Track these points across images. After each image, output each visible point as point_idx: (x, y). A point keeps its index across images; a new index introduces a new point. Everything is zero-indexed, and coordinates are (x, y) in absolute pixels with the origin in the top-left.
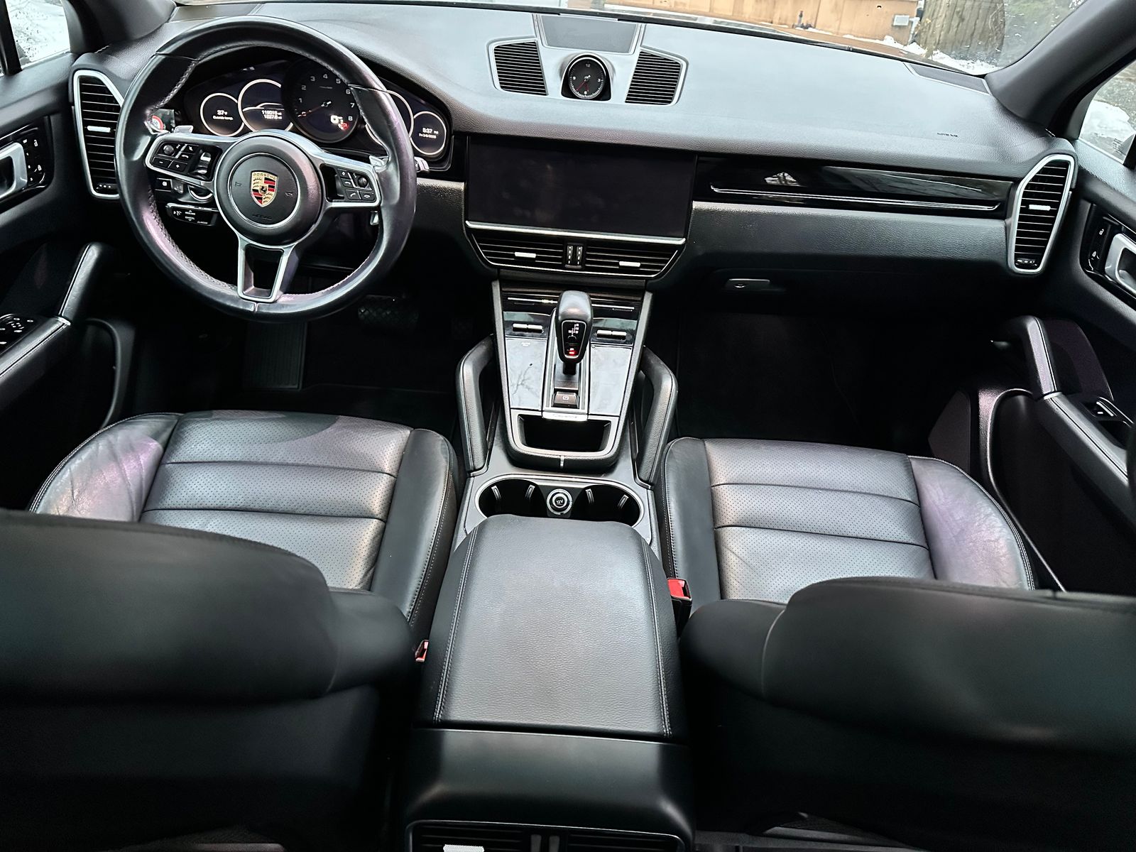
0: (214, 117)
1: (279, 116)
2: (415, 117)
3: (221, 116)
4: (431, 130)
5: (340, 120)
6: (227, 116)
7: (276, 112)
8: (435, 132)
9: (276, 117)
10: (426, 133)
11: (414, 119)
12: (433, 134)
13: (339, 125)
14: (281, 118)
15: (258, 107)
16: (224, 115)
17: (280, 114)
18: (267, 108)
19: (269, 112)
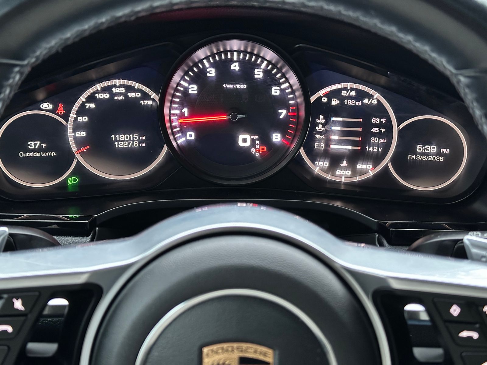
0: (22, 155)
2: (401, 126)
3: (34, 150)
4: (435, 147)
5: (253, 141)
6: (45, 150)
8: (442, 150)
9: (136, 145)
11: (400, 132)
12: (439, 154)
13: (253, 150)
16: (40, 150)
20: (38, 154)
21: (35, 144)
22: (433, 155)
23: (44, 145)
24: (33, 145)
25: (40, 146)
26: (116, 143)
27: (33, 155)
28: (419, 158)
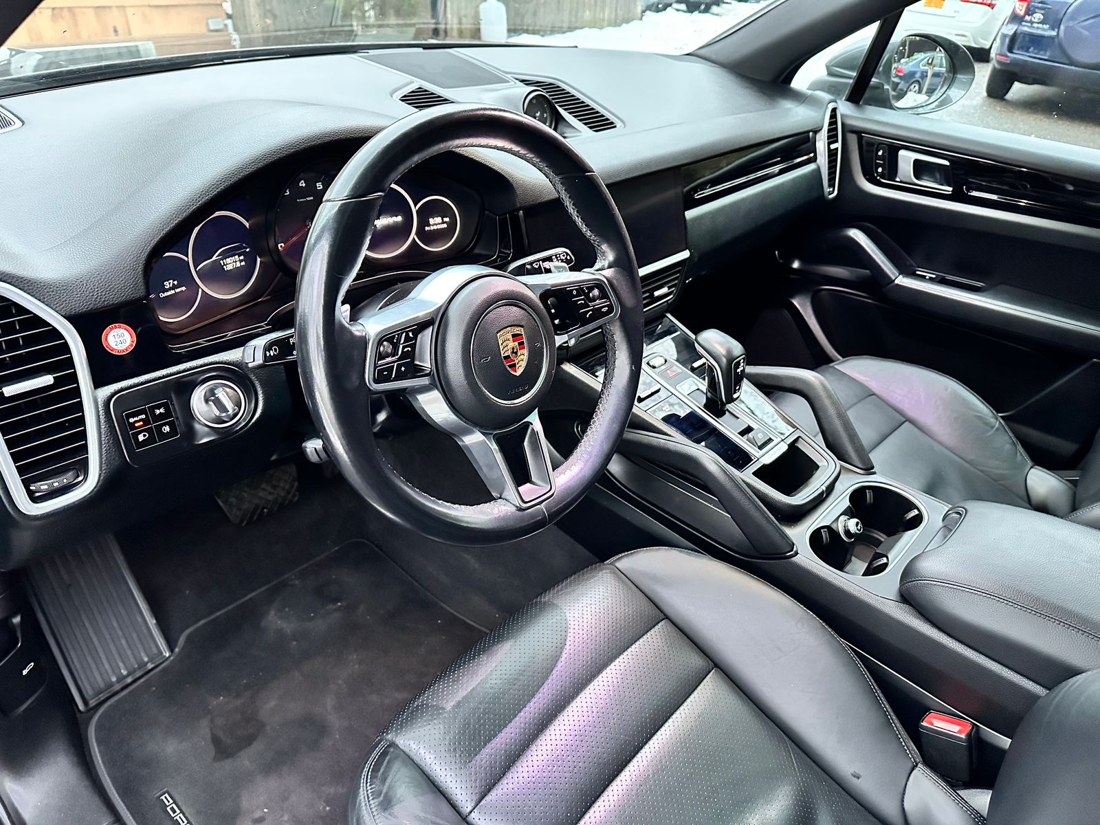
0: (162, 296)
1: (241, 261)
2: (417, 207)
3: (170, 289)
4: (440, 218)
6: (177, 287)
7: (237, 257)
8: (445, 220)
9: (238, 264)
10: (435, 224)
11: (417, 212)
12: (443, 223)
14: (243, 263)
15: (214, 258)
16: (174, 287)
17: (242, 258)
18: (226, 255)
19: (228, 260)
20: (173, 292)
21: (170, 283)
22: (439, 224)
23: (176, 283)
24: (168, 284)
25: (173, 284)
26: (225, 267)
27: (169, 293)
28: (432, 228)
